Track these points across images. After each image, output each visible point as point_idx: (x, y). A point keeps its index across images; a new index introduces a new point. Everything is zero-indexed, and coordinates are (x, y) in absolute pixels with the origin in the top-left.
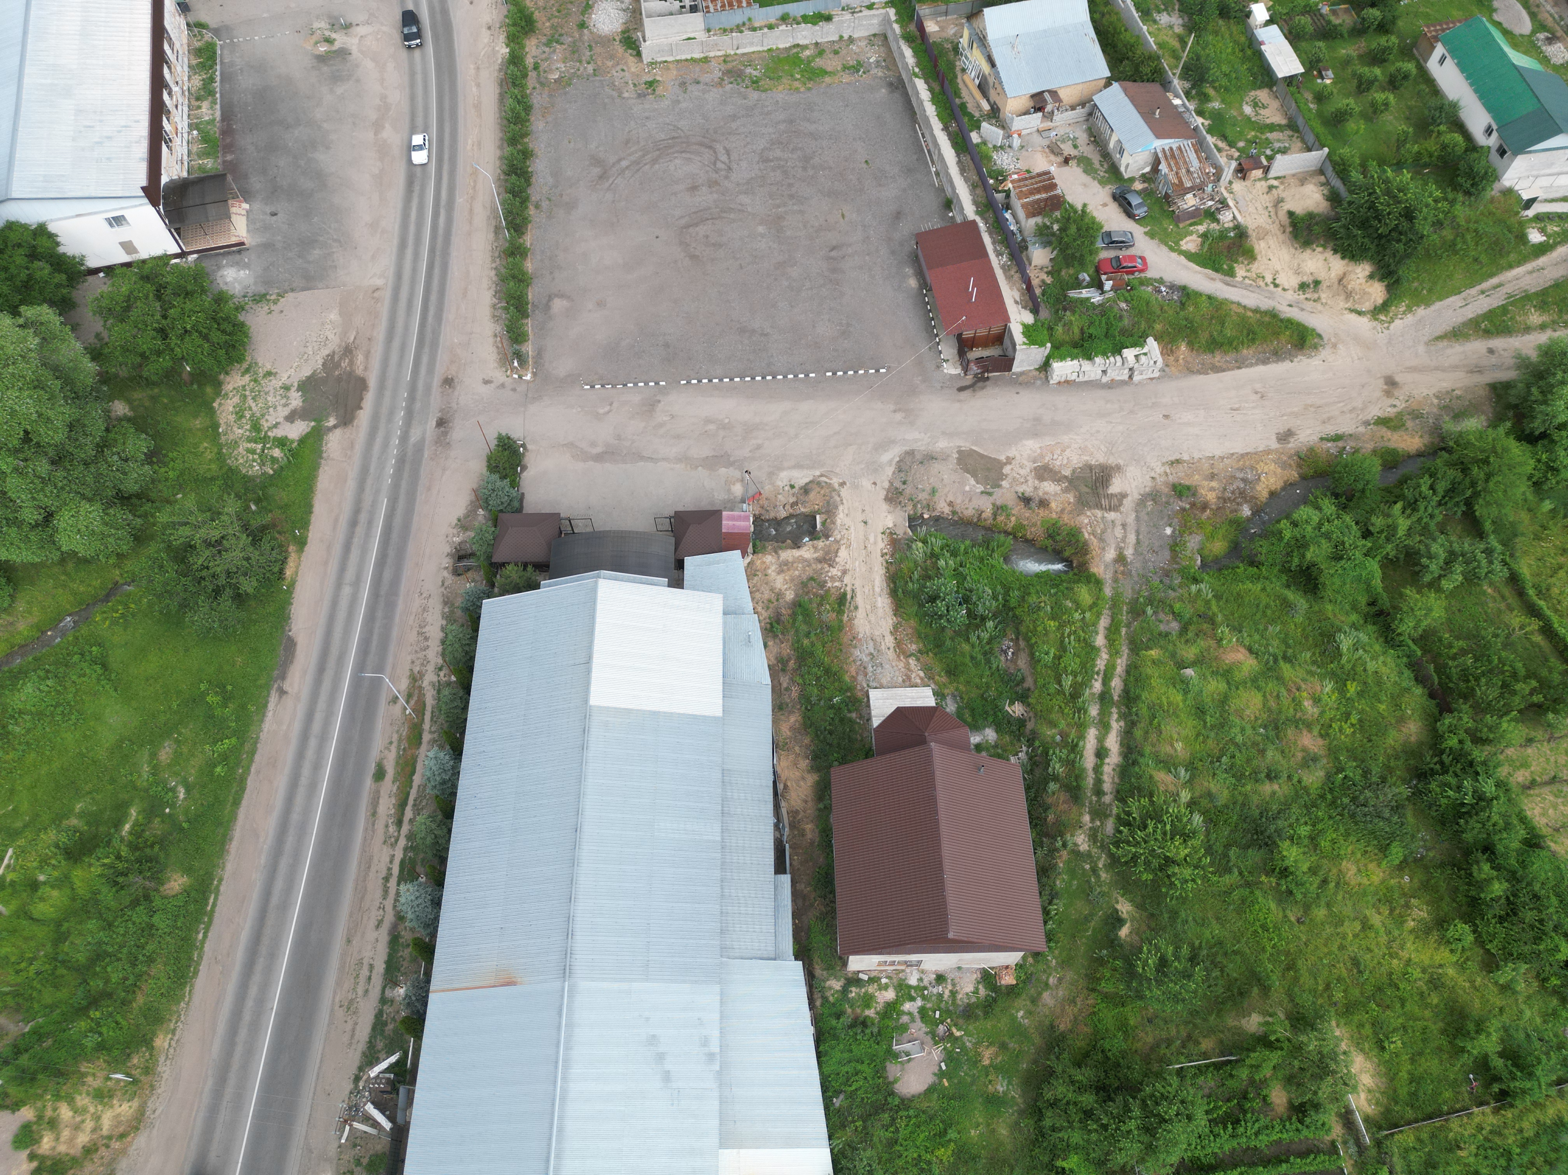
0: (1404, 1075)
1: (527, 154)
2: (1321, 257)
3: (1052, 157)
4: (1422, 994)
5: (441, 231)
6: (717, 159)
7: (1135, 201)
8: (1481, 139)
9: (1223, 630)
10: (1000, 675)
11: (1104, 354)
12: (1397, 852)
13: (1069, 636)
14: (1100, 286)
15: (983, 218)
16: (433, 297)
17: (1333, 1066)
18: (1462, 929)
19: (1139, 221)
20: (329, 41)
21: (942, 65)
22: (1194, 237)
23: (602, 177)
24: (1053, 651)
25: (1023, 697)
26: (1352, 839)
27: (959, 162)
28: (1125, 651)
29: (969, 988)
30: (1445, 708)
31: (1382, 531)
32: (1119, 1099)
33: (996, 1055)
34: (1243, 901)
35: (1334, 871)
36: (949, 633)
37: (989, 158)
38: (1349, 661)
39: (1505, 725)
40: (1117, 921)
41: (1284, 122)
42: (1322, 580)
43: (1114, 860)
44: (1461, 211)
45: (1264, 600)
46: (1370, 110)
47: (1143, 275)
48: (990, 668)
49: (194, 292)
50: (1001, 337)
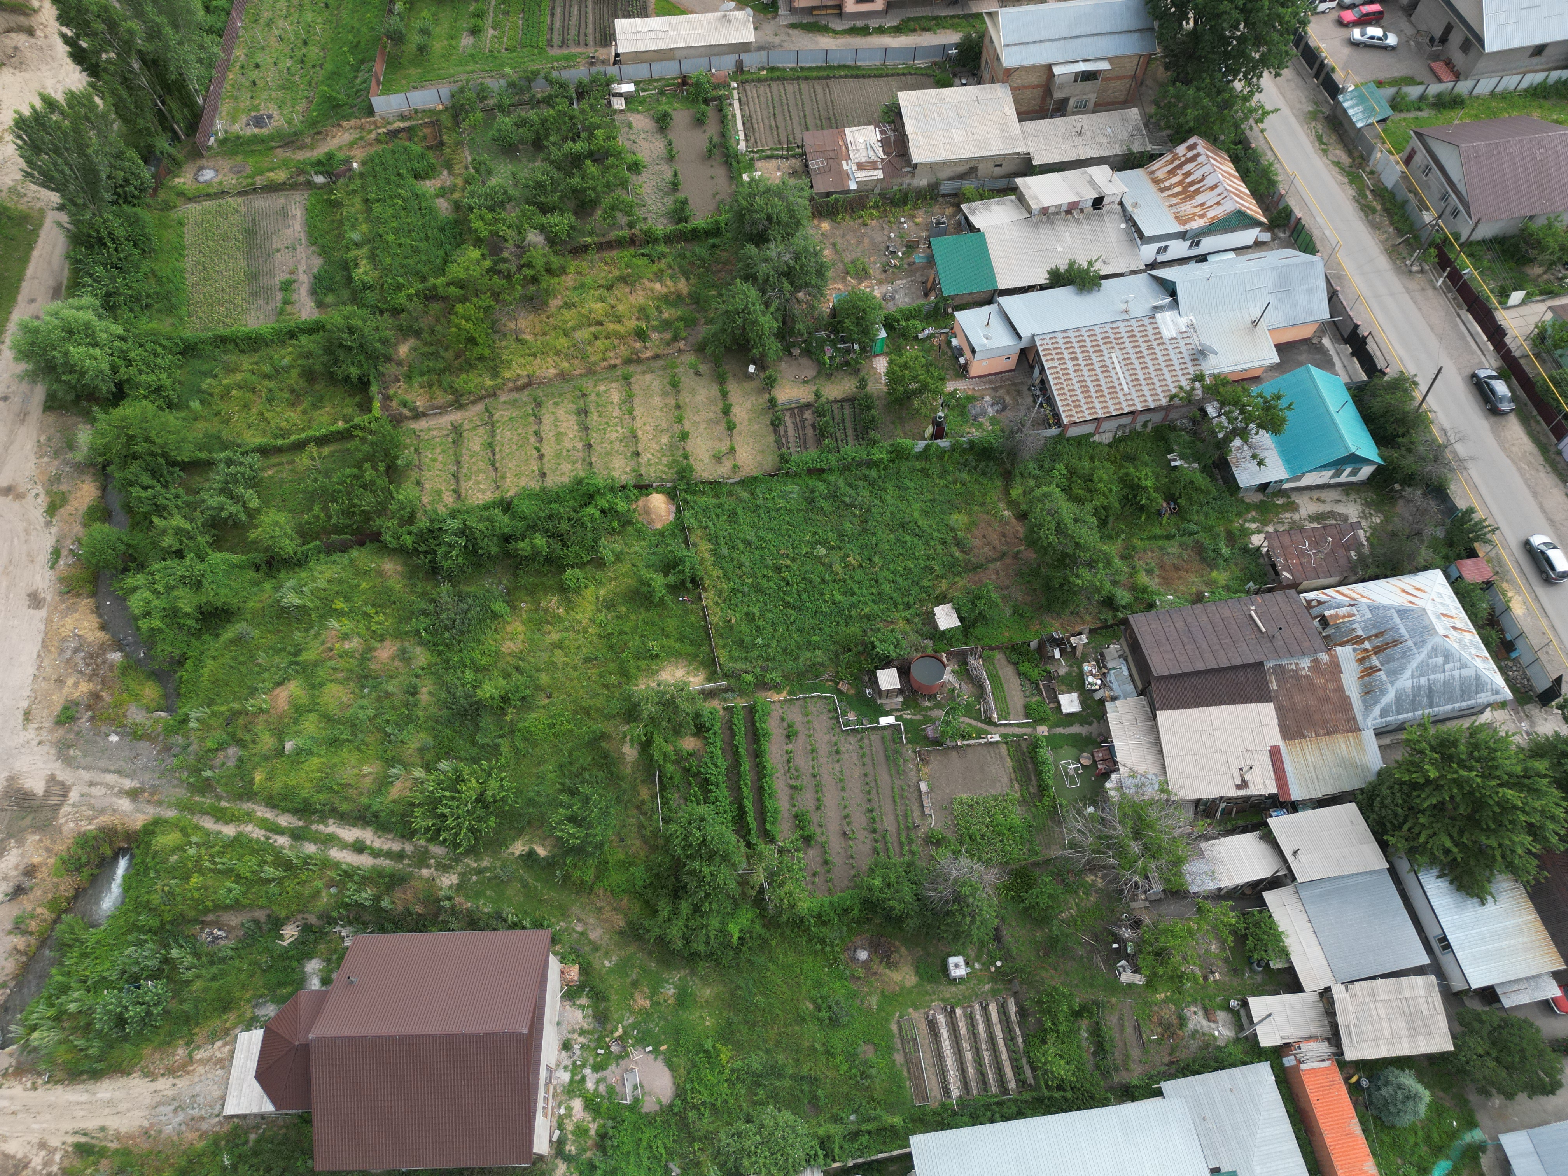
0: (678, 645)
4: (618, 617)
9: (250, 705)
10: (243, 948)
12: (499, 607)
13: (214, 863)
17: (668, 696)
18: (569, 575)
24: (228, 884)
25: (277, 924)
26: (482, 638)
28: (248, 806)
29: (579, 1014)
30: (376, 537)
31: (181, 542)
32: (685, 878)
33: (642, 992)
34: (526, 739)
35: (509, 659)
36: (173, 1005)
38: (312, 601)
39: (401, 497)
40: (531, 855)
42: (219, 604)
43: (471, 851)
45: (227, 660)
48: (232, 958)
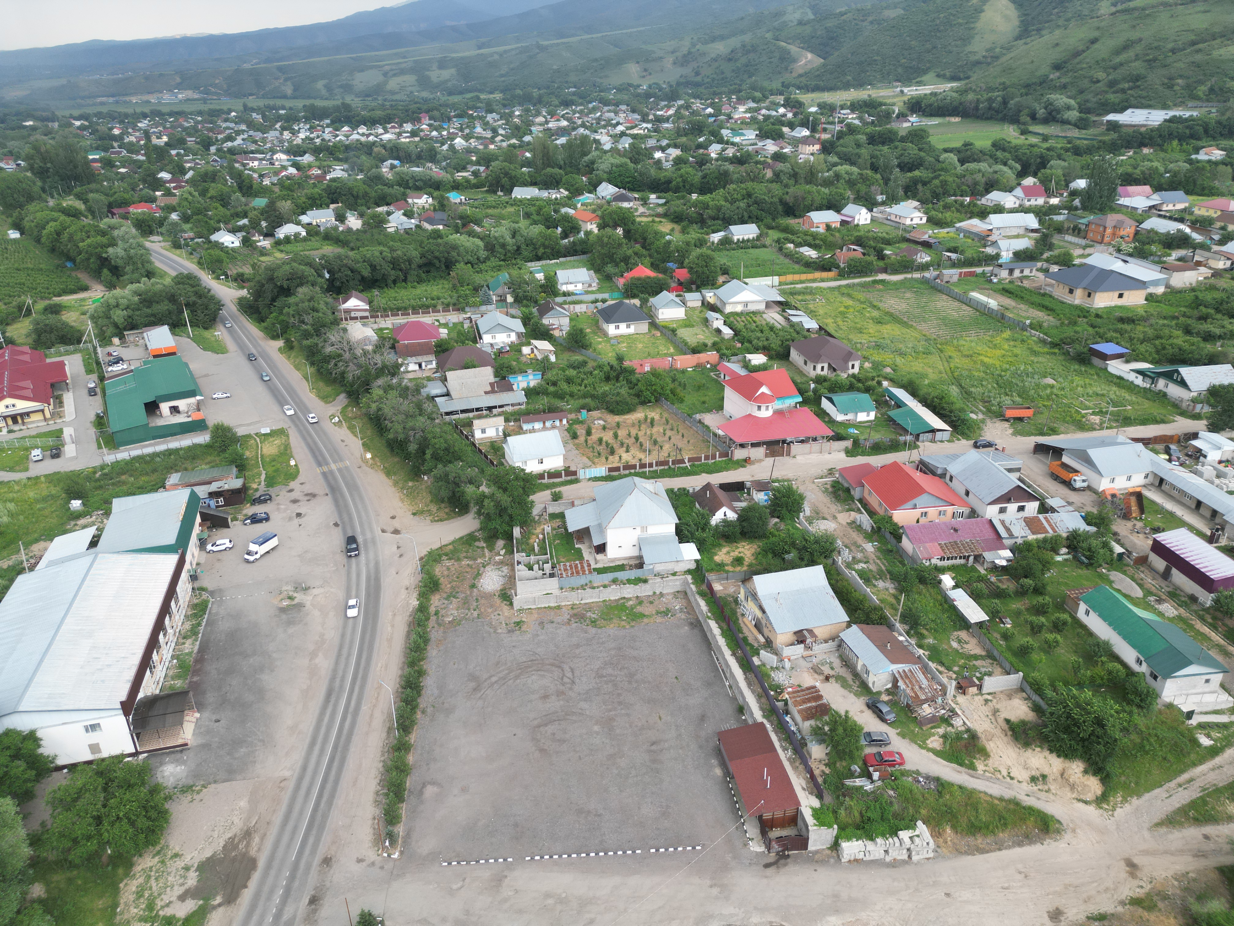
1: (421, 673)
2: (1041, 755)
3: (816, 676)
5: (345, 732)
6: (564, 675)
7: (885, 709)
8: (1136, 667)
11: (883, 835)
14: (869, 776)
15: (769, 721)
16: (329, 786)
19: (891, 724)
20: (291, 598)
21: (727, 612)
22: (936, 737)
23: (476, 689)
27: (746, 679)
37: (769, 676)
41: (984, 653)
44: (1139, 720)
46: (1046, 646)
47: (902, 767)
49: (136, 784)
50: (795, 819)
